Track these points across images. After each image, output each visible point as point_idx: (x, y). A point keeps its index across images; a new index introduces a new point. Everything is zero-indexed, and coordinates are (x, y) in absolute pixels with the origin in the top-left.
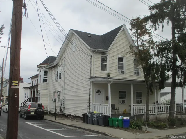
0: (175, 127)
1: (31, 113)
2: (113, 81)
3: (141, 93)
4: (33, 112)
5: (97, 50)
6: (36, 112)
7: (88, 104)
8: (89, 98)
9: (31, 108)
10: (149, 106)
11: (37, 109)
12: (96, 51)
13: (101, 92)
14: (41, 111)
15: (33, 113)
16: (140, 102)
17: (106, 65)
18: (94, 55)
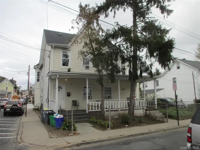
0: (127, 126)
1: (7, 110)
2: (59, 75)
3: (111, 88)
4: (8, 108)
5: (54, 45)
6: (11, 109)
7: (47, 101)
8: (48, 94)
9: (7, 105)
11: (12, 106)
12: (54, 46)
13: (61, 88)
14: (16, 108)
15: (9, 110)
16: (108, 98)
17: (68, 60)
18: (53, 50)
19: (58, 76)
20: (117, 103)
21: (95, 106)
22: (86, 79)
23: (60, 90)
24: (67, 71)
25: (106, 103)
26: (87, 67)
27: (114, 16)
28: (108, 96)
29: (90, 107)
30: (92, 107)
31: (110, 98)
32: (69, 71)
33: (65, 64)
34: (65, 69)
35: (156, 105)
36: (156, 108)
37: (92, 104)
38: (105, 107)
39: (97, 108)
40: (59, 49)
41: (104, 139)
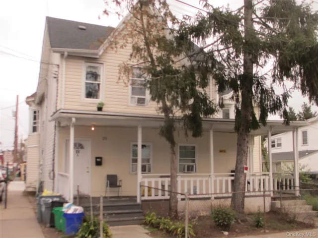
0: (226, 233)
2: (77, 119)
3: (194, 148)
5: (67, 51)
7: (52, 175)
8: (54, 160)
10: (179, 179)
12: (66, 54)
13: (82, 148)
16: (188, 170)
17: (99, 85)
18: (64, 63)
19: (74, 120)
20: (207, 182)
21: (157, 189)
22: (136, 128)
23: (81, 150)
24: (96, 109)
25: (183, 182)
26: (141, 101)
28: (188, 167)
29: (146, 189)
30: (149, 190)
31: (192, 170)
32: (100, 109)
33: (91, 93)
34: (92, 105)
35: (298, 188)
36: (298, 194)
37: (150, 183)
38: (179, 191)
39: (160, 192)
40: (77, 61)
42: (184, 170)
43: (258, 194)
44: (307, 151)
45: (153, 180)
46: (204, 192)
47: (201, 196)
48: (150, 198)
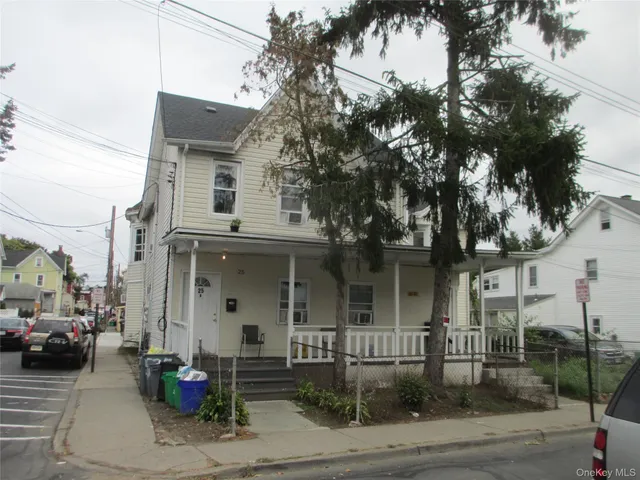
0: (416, 415)
1: (32, 349)
2: (200, 242)
4: (37, 344)
5: (187, 143)
6: (47, 346)
7: (162, 323)
8: (165, 302)
9: (34, 334)
10: (349, 334)
11: (50, 337)
12: (187, 146)
13: (208, 285)
14: (64, 343)
15: (40, 349)
16: (362, 321)
17: (234, 193)
18: (184, 158)
19: (196, 244)
20: (389, 339)
21: (315, 348)
22: (288, 256)
23: (205, 288)
24: (229, 228)
25: (354, 339)
26: (295, 219)
27: (382, 52)
28: (362, 316)
29: (300, 347)
30: (304, 350)
31: (368, 321)
32: (235, 228)
33: (223, 205)
34: (223, 223)
35: (522, 351)
36: (522, 358)
37: (306, 338)
38: (349, 351)
39: (320, 352)
40: (203, 158)
41: (333, 456)
42: (356, 320)
43: (463, 357)
44: (536, 296)
45: (310, 335)
46: (385, 354)
47: (380, 360)
48: (305, 361)
